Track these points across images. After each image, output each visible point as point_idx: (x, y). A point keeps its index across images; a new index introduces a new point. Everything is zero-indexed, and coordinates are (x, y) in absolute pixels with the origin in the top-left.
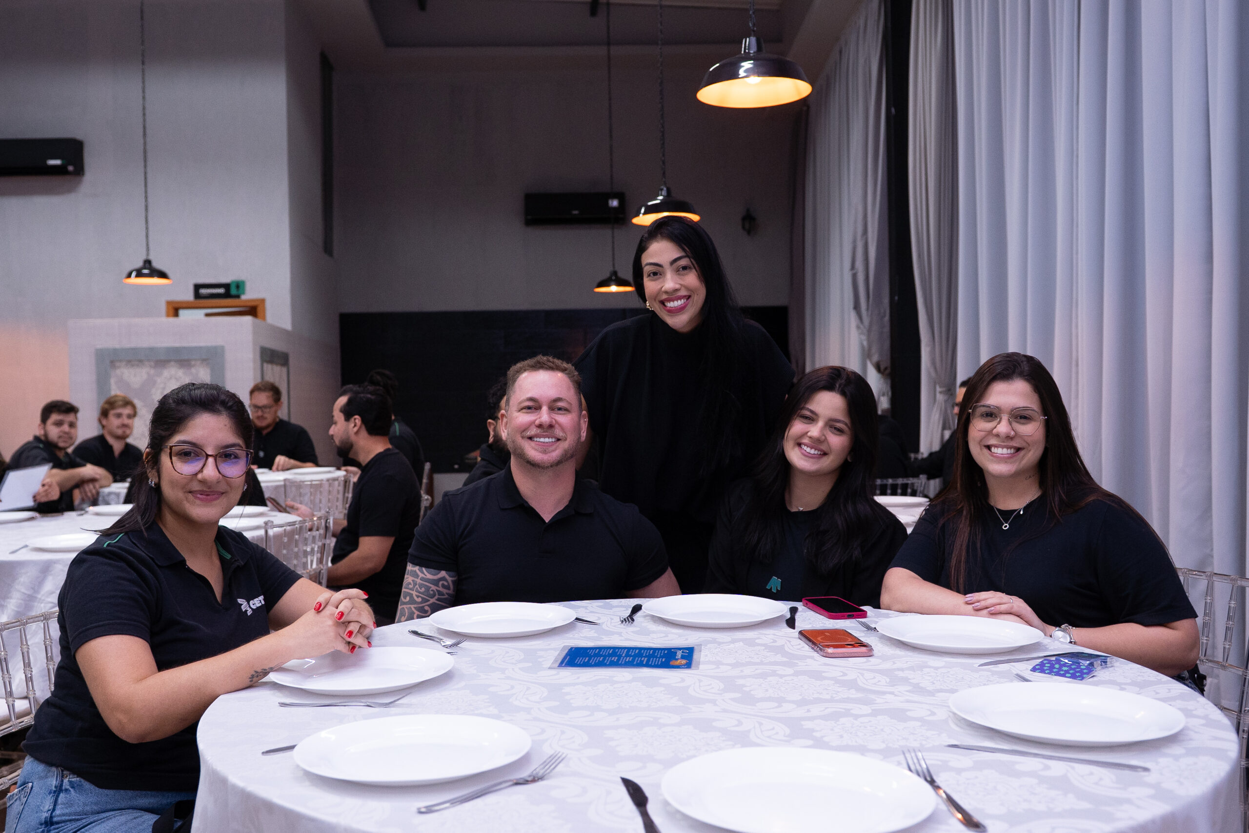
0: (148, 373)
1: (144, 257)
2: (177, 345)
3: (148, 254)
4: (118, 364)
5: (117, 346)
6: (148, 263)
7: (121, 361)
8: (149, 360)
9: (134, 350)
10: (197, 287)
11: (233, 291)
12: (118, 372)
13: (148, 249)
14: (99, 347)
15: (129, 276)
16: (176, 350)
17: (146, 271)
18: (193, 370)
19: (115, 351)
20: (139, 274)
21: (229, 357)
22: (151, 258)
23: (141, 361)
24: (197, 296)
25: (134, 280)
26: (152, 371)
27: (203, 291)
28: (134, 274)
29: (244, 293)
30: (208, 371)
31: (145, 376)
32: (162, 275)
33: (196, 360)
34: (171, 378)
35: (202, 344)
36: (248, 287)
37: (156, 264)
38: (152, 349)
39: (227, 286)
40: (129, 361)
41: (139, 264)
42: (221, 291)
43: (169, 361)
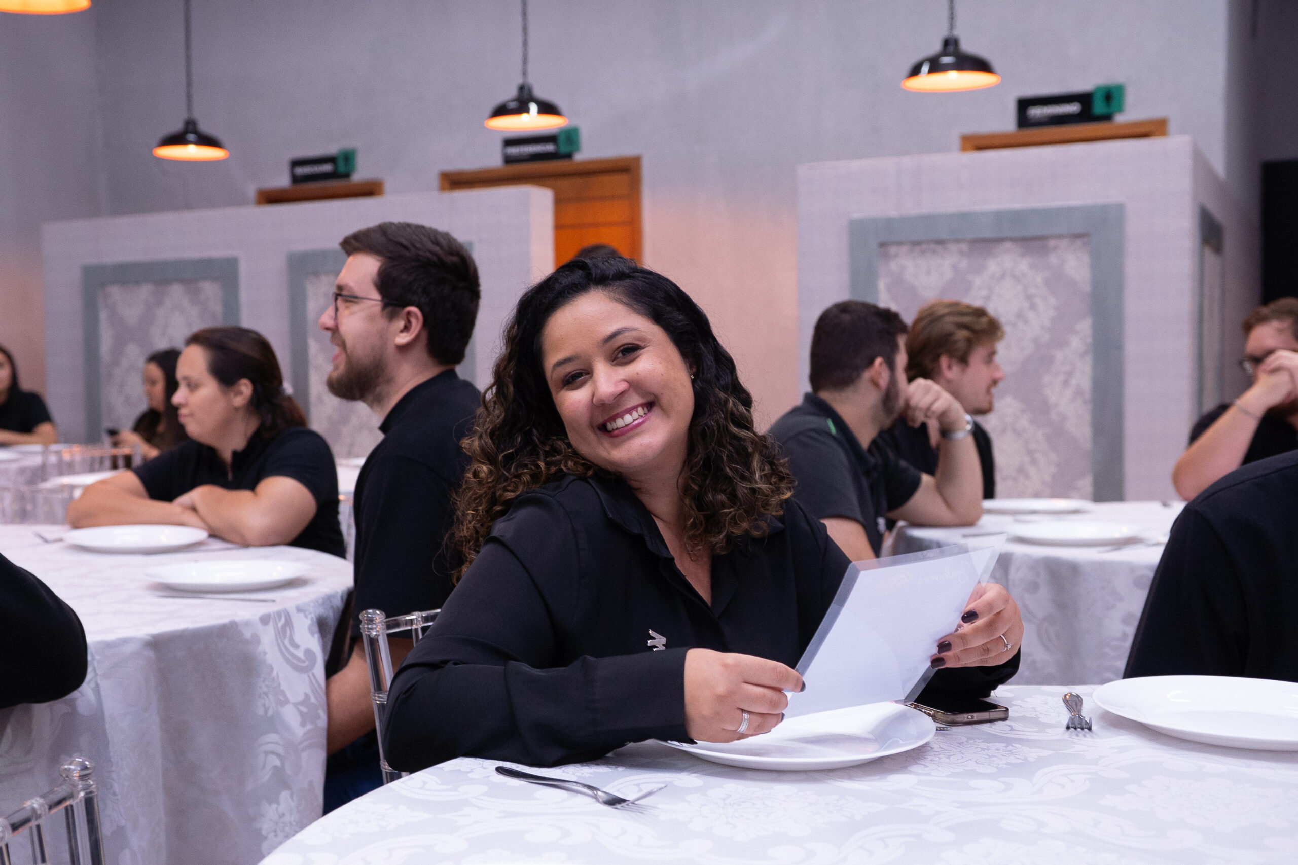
0: (955, 267)
1: (944, 33)
2: (1018, 206)
3: (952, 26)
4: (893, 250)
5: (893, 214)
6: (950, 44)
7: (900, 244)
8: (958, 241)
9: (929, 220)
10: (1024, 104)
11: (1099, 107)
12: (893, 265)
13: (952, 18)
14: (856, 216)
15: (915, 71)
16: (1017, 217)
17: (947, 60)
18: (1053, 259)
19: (889, 223)
20: (936, 66)
21: (1134, 228)
22: (958, 32)
23: (940, 242)
24: (1023, 121)
25: (927, 81)
26: (964, 263)
27: (1036, 112)
28: (925, 68)
29: (1120, 109)
30: (1086, 259)
31: (949, 274)
32: (980, 65)
33: (1059, 237)
34: (1003, 277)
35: (1075, 202)
36: (1130, 98)
37: (968, 46)
38: (964, 217)
39: (1085, 99)
40: (916, 244)
41: (935, 47)
42: (1073, 108)
43: (1000, 240)
